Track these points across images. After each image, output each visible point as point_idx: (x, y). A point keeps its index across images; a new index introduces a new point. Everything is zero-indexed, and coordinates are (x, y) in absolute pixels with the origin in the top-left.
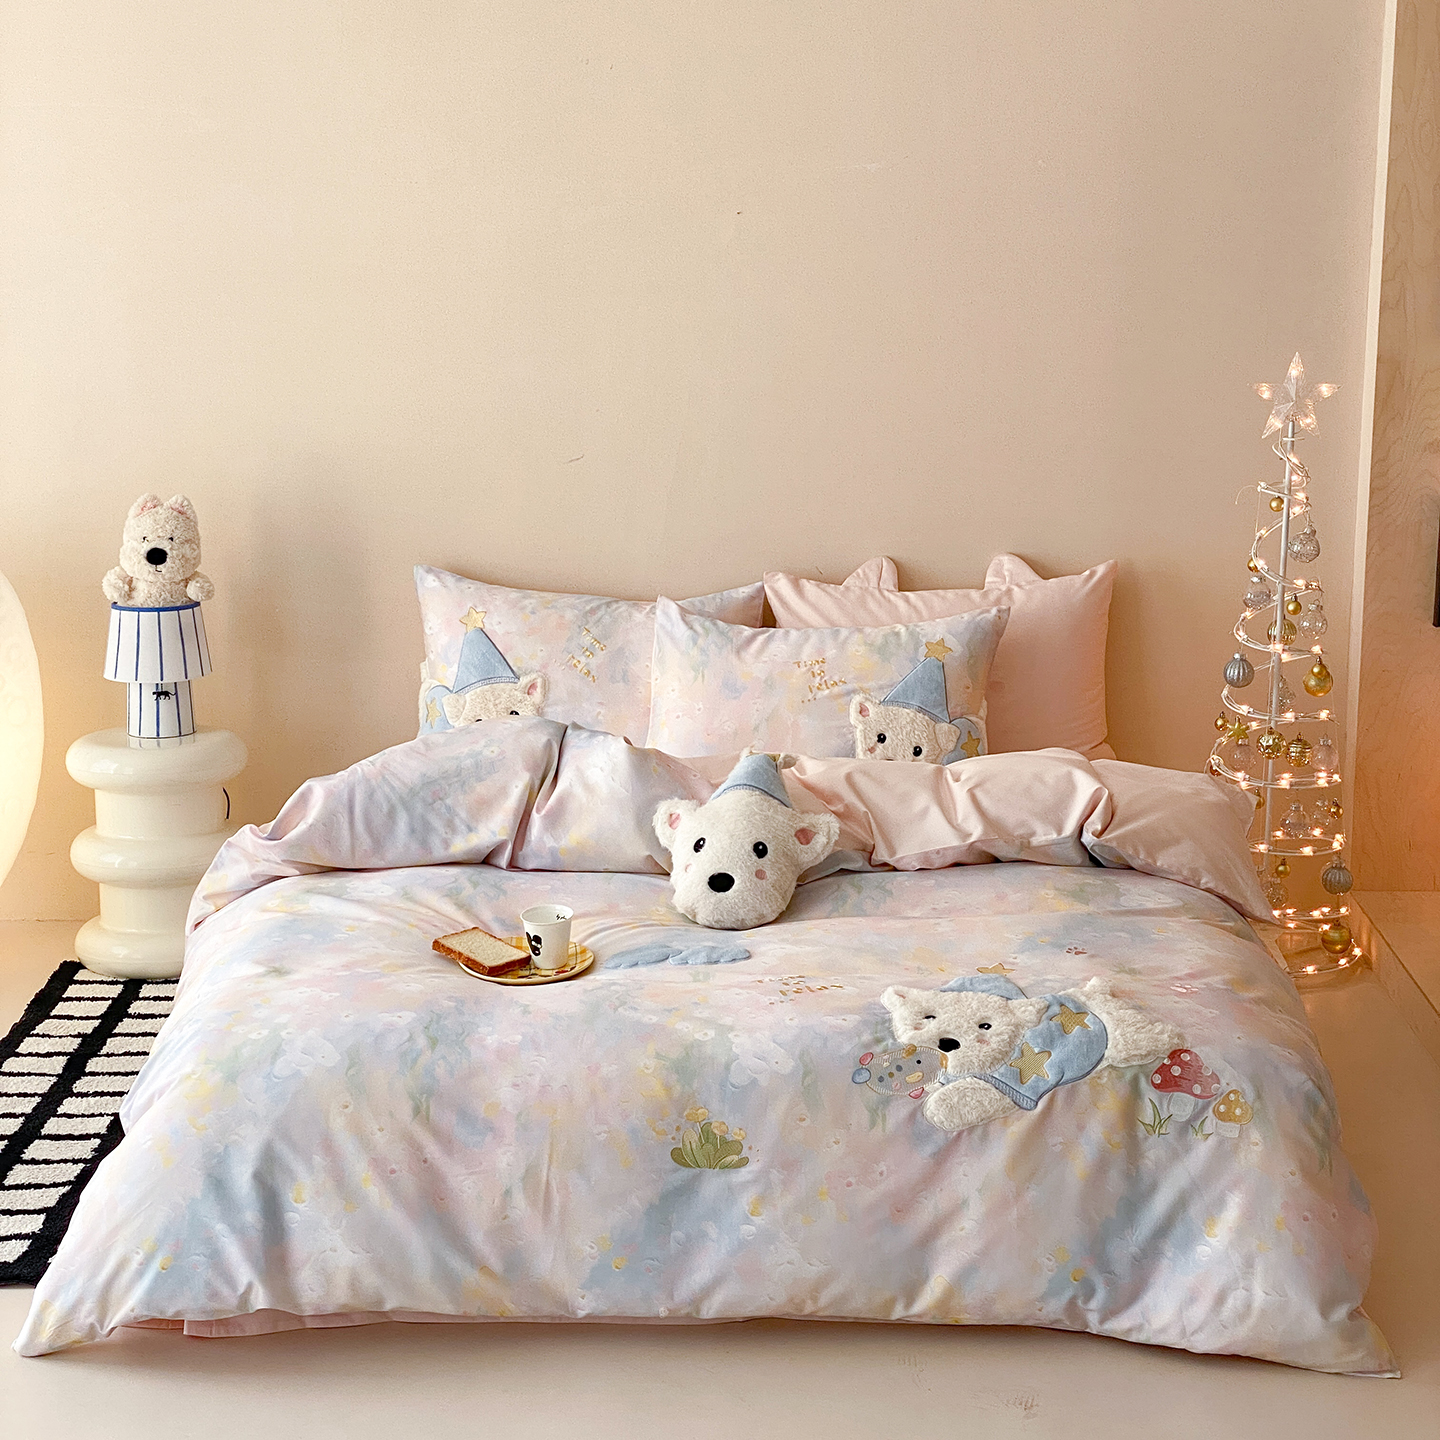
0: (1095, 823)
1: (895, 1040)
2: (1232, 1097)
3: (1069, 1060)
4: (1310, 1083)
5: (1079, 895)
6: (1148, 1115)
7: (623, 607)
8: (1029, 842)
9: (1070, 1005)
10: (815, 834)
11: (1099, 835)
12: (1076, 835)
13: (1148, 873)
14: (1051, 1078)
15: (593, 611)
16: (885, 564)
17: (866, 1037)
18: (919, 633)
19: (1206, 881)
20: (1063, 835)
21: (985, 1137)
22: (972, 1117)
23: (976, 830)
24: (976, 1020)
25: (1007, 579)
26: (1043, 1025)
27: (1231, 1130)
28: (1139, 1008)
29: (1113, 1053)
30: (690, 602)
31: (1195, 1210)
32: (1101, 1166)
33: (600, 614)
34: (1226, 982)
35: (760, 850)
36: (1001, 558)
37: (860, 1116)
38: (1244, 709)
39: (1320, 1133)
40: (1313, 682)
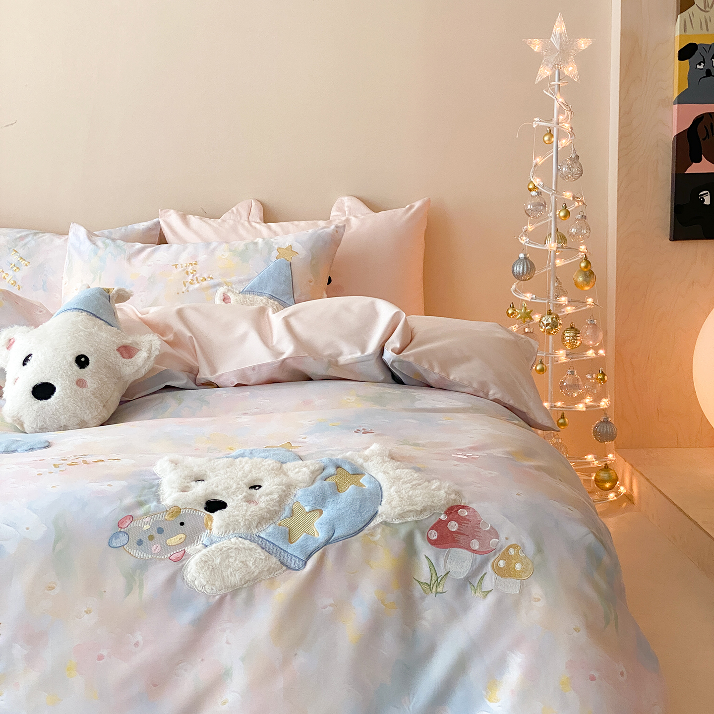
0: (395, 342)
1: (159, 502)
2: (512, 551)
3: (340, 517)
4: (591, 535)
5: (378, 400)
6: (424, 573)
7: (47, 236)
8: (337, 362)
9: (347, 467)
10: (139, 350)
11: (399, 352)
12: (378, 354)
13: (443, 387)
14: (320, 534)
15: (22, 238)
16: (253, 204)
17: (129, 500)
18: (273, 242)
19: (494, 392)
20: (366, 354)
21: (250, 601)
22: (236, 579)
23: (288, 349)
24: (246, 481)
25: (347, 213)
26: (318, 484)
27: (512, 586)
28: (418, 470)
29: (385, 509)
30: (102, 232)
31: (475, 672)
32: (375, 628)
33: (27, 240)
34: (508, 453)
35: (82, 361)
36: (343, 199)
37: (115, 582)
38: (528, 296)
39: (603, 585)
40: (581, 279)
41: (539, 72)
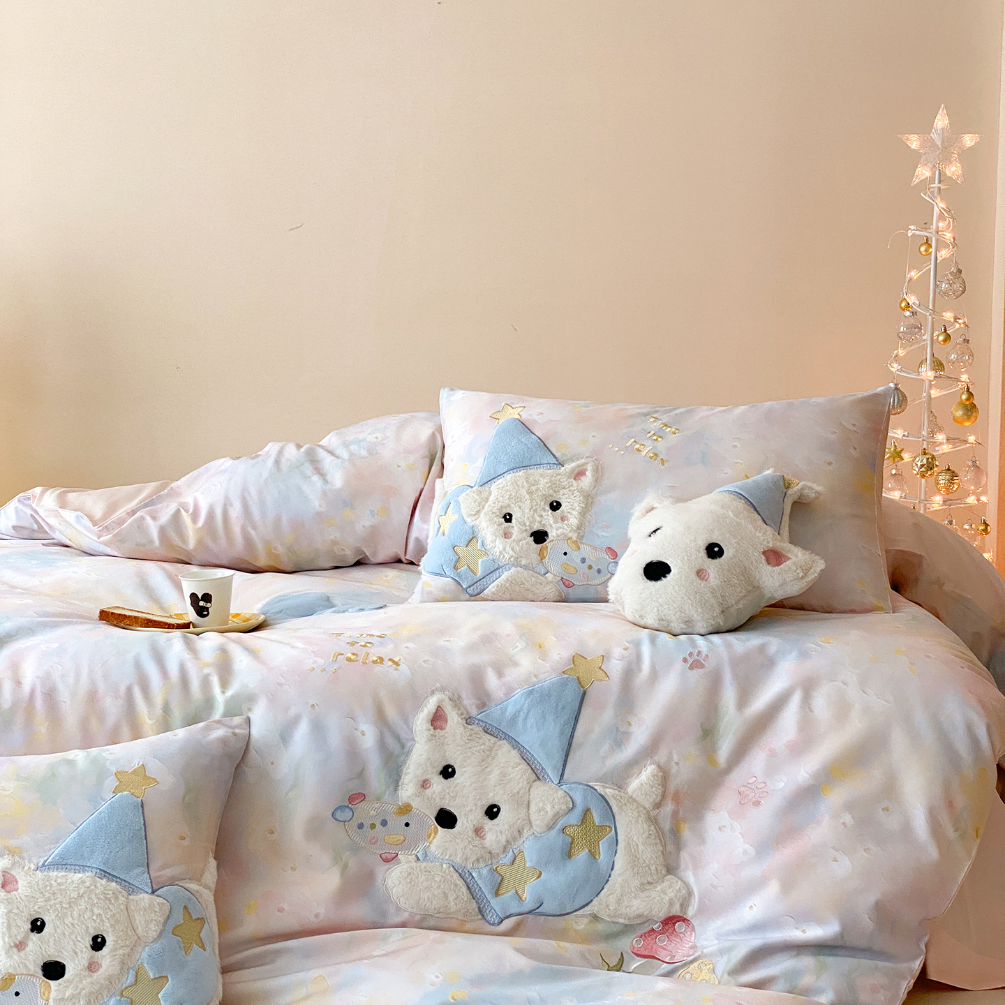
22: (431, 905)
38: (899, 433)
40: (959, 413)
41: (917, 172)
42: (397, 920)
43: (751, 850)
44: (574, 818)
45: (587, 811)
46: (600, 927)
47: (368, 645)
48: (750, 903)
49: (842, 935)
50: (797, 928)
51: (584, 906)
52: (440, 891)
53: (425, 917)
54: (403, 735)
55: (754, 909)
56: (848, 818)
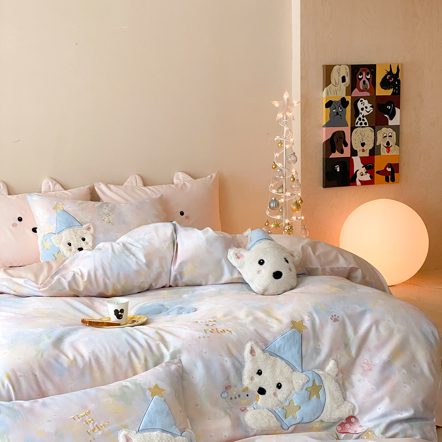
16: (137, 177)
25: (182, 180)
38: (278, 217)
41: (278, 116)
42: (253, 433)
43: (374, 387)
44: (310, 384)
45: (314, 381)
46: (324, 424)
47: (213, 325)
48: (378, 407)
49: (415, 414)
50: (398, 414)
51: (318, 418)
52: (267, 420)
53: (262, 431)
54: (240, 360)
55: (381, 409)
56: (404, 371)
